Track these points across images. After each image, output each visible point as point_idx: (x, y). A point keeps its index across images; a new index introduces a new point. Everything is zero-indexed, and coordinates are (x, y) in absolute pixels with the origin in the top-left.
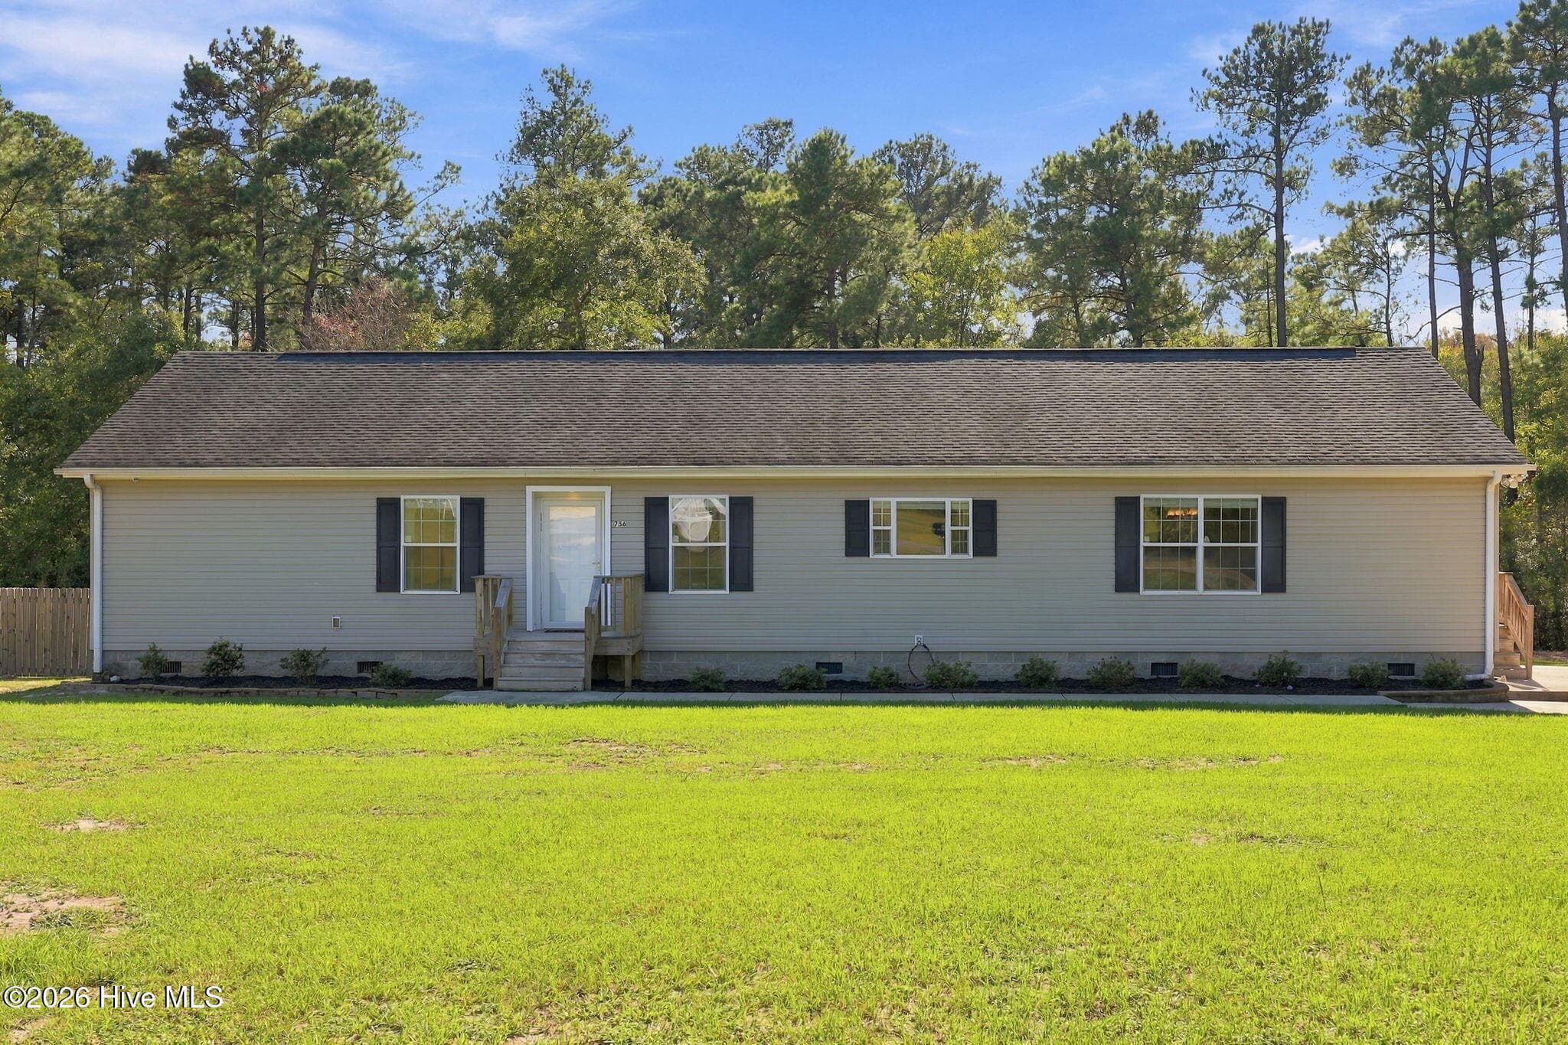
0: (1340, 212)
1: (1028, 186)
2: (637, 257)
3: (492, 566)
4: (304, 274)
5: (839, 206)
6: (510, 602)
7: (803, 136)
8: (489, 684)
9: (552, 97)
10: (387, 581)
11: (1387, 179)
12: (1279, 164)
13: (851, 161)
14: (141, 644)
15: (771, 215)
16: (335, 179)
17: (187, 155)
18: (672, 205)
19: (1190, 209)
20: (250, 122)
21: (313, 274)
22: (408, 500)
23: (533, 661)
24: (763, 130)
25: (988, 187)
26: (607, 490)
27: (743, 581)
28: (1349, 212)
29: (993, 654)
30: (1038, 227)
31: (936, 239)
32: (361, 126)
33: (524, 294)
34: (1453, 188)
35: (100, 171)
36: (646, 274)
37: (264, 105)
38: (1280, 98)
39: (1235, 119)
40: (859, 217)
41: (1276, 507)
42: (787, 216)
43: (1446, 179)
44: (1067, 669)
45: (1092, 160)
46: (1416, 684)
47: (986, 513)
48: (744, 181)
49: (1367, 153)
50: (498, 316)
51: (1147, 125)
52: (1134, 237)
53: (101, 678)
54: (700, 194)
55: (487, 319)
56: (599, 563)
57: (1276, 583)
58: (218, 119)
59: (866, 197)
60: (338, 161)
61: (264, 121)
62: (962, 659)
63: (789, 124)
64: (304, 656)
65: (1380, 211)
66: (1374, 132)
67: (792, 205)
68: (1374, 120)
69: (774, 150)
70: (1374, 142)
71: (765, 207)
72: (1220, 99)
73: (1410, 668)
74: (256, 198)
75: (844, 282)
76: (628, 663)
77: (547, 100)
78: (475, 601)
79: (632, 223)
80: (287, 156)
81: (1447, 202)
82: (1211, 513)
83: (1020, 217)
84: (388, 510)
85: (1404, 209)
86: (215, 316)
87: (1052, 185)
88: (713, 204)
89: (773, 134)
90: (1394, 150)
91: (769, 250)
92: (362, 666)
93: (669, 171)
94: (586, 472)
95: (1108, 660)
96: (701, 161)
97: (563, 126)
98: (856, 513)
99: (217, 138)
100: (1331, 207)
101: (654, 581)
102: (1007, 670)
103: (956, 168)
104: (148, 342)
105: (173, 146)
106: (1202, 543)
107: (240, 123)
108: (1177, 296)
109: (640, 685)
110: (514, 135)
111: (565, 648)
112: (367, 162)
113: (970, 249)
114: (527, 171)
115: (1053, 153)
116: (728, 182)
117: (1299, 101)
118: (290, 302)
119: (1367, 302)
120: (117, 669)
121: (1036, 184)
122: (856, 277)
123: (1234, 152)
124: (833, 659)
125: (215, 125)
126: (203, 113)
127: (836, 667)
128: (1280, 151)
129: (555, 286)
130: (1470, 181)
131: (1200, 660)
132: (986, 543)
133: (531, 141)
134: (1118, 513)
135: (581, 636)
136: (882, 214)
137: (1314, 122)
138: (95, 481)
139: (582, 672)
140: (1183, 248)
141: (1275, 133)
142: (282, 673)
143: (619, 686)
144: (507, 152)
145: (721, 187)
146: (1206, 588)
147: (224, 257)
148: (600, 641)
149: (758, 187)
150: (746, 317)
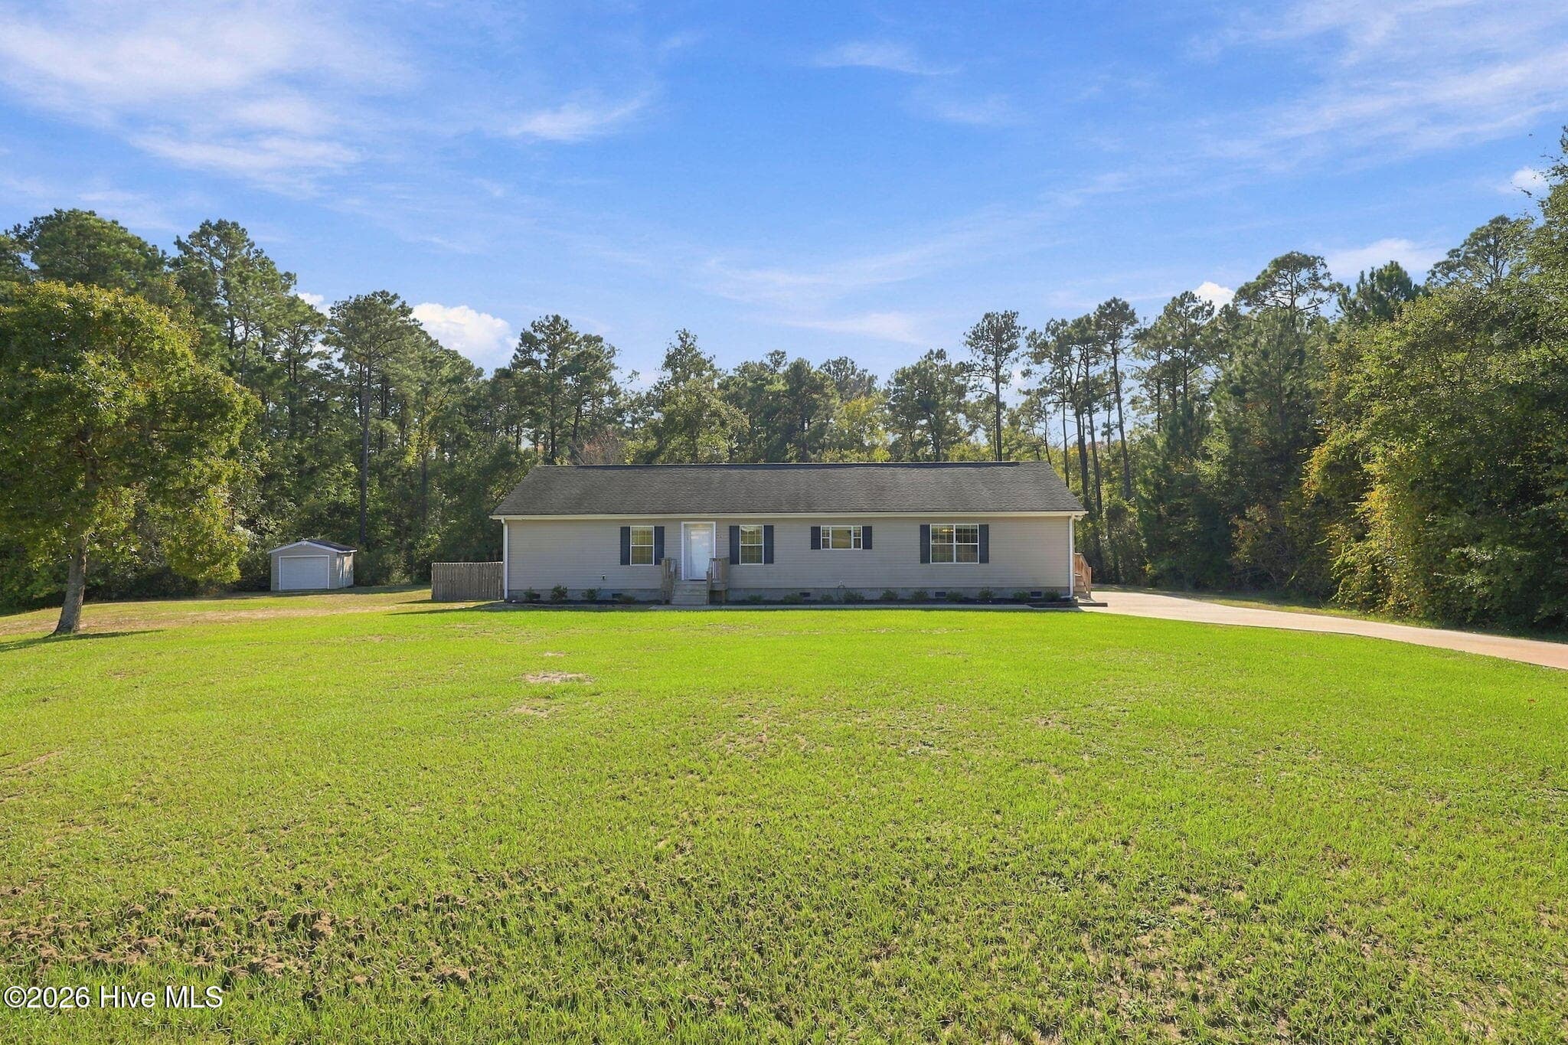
0: (1024, 393)
1: (889, 382)
2: (720, 416)
3: (667, 554)
4: (573, 422)
5: (806, 392)
6: (676, 571)
7: (791, 358)
8: (668, 602)
9: (680, 343)
10: (625, 560)
11: (1044, 379)
12: (997, 372)
13: (813, 371)
14: (526, 587)
15: (777, 395)
16: (586, 381)
17: (519, 371)
18: (733, 389)
19: (961, 391)
20: (549, 355)
21: (576, 422)
22: (633, 527)
23: (685, 593)
24: (772, 355)
25: (872, 379)
26: (714, 523)
27: (770, 559)
28: (1028, 393)
29: (871, 589)
30: (894, 400)
31: (850, 404)
32: (598, 357)
33: (672, 431)
34: (1074, 382)
35: (480, 373)
36: (723, 424)
37: (554, 349)
38: (997, 345)
39: (978, 353)
40: (815, 396)
41: (985, 529)
42: (784, 396)
43: (1070, 378)
44: (902, 595)
45: (916, 371)
46: (1041, 600)
47: (868, 532)
48: (764, 379)
49: (1035, 368)
50: (659, 442)
51: (941, 355)
52: (935, 404)
53: (509, 601)
54: (745, 384)
55: (655, 442)
56: (711, 552)
57: (985, 559)
58: (535, 355)
59: (818, 388)
60: (588, 373)
61: (555, 356)
62: (858, 591)
63: (784, 353)
64: (591, 592)
65: (1043, 393)
66: (1038, 359)
67: (786, 391)
68: (1038, 353)
69: (778, 363)
70: (1039, 363)
71: (774, 392)
72: (972, 345)
73: (1039, 594)
74: (553, 389)
75: (809, 424)
76: (724, 594)
77: (678, 344)
78: (661, 568)
79: (716, 403)
80: (565, 371)
81: (1071, 387)
82: (958, 531)
83: (886, 393)
84: (625, 532)
85: (1053, 393)
86: (528, 436)
87: (899, 381)
88: (751, 389)
89: (778, 357)
90: (1046, 367)
91: (776, 411)
92: (614, 595)
93: (731, 373)
94: (705, 516)
95: (917, 591)
96: (745, 369)
97: (685, 355)
98: (816, 532)
99: (535, 363)
100: (1020, 391)
101: (733, 559)
102: (877, 596)
103: (858, 371)
104: (509, 453)
105: (514, 366)
106: (955, 543)
107: (544, 356)
108: (956, 428)
109: (728, 602)
110: (664, 359)
111: (697, 588)
112: (602, 374)
113: (864, 409)
114: (669, 374)
115: (900, 367)
116: (757, 379)
117: (1005, 346)
118: (567, 435)
119: (1038, 430)
120: (516, 598)
121: (893, 381)
122: (815, 422)
123: (978, 368)
124: (807, 591)
125: (534, 357)
126: (529, 352)
127: (808, 595)
128: (998, 367)
129: (685, 428)
130: (1080, 379)
131: (954, 591)
132: (868, 545)
133: (671, 362)
134: (921, 531)
135: (705, 583)
136: (826, 395)
137: (1013, 354)
138: (505, 521)
139: (705, 596)
140: (957, 408)
141: (995, 360)
142: (582, 598)
143: (719, 603)
144: (660, 368)
145: (754, 382)
146: (957, 561)
147: (538, 414)
148: (712, 585)
149: (771, 383)
150: (767, 439)
